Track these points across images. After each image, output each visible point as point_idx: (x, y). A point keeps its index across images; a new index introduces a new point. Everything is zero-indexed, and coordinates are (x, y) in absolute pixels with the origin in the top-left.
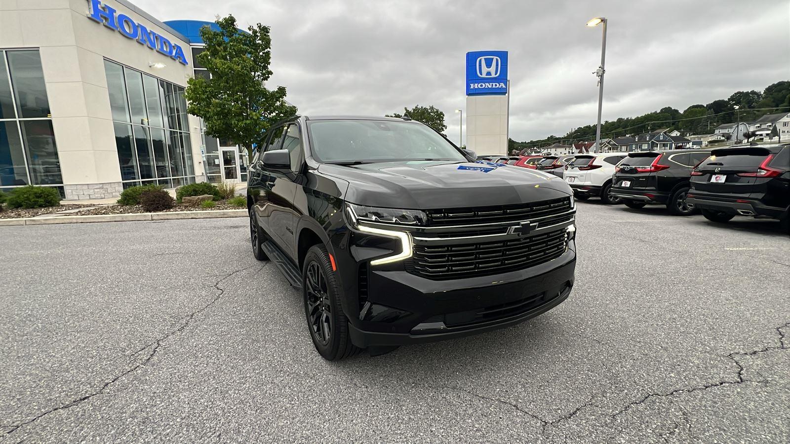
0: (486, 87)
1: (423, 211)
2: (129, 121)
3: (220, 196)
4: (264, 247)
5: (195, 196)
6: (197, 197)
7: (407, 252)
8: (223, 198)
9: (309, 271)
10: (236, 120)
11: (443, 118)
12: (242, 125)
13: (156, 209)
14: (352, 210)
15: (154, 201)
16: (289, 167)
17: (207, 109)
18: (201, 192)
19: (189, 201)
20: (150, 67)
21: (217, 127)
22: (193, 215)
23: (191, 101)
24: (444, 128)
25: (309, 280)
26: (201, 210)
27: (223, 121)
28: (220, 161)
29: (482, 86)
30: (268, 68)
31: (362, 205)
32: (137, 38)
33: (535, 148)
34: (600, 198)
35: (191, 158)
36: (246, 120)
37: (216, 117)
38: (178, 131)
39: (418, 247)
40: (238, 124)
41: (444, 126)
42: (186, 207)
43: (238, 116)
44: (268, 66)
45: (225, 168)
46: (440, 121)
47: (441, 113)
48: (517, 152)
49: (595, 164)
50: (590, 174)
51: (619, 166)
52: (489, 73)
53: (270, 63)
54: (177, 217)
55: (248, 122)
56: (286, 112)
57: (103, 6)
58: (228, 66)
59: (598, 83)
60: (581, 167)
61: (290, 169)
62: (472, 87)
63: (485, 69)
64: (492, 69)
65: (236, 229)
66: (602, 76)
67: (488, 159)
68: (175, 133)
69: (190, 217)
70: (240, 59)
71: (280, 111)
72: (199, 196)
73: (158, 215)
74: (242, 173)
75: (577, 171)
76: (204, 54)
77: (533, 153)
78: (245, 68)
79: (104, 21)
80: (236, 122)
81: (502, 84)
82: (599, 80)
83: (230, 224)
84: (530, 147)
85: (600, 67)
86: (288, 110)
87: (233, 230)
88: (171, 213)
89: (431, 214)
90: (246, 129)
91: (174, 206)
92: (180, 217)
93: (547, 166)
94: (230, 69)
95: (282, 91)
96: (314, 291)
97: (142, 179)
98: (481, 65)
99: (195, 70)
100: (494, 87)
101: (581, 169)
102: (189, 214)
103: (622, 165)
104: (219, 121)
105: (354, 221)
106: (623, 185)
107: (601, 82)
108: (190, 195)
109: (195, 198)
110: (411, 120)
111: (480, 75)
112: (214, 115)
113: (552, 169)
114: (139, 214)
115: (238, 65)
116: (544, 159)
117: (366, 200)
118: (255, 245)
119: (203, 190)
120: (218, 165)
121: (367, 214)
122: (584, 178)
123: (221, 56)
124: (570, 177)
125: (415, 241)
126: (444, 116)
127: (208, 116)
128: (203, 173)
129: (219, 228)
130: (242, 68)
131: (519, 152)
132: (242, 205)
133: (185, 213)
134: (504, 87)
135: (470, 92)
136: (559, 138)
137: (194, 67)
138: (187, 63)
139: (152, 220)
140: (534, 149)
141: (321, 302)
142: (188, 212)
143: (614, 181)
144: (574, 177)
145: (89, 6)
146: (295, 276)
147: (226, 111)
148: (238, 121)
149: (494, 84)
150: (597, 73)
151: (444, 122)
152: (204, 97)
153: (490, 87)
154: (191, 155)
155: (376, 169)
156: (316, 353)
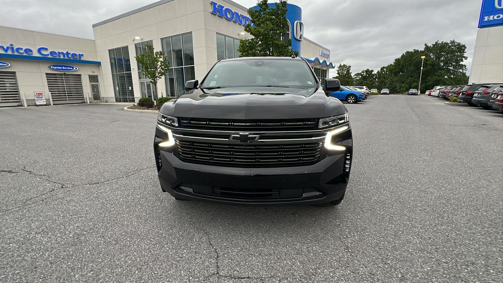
20: (239, 35)
29: (498, 17)
32: (233, 20)
57: (218, 5)
62: (485, 20)
79: (218, 13)
89: (181, 120)
111: (499, 7)
135: (483, 25)
145: (212, 7)
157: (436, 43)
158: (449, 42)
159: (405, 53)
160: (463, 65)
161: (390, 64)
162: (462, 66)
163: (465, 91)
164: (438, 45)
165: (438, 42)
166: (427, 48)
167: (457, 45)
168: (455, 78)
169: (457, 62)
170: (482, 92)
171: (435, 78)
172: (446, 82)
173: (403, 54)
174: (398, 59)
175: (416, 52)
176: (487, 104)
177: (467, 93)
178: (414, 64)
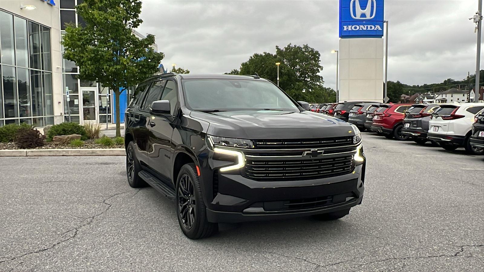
0: (361, 29)
1: (251, 140)
2: (14, 64)
3: (86, 136)
4: (141, 174)
5: (64, 135)
6: (66, 136)
7: (241, 163)
8: (89, 138)
9: (181, 182)
10: (107, 65)
11: (318, 58)
12: (113, 70)
13: (29, 147)
14: (211, 140)
15: (28, 139)
16: (169, 112)
17: (82, 55)
18: (70, 131)
19: (59, 140)
20: (21, 9)
21: (90, 71)
22: (64, 152)
23: (67, 47)
24: (320, 69)
25: (181, 189)
26: (70, 148)
27: (95, 66)
28: (79, 102)
29: (355, 28)
30: (138, 17)
31: (217, 136)
33: (429, 93)
34: (464, 149)
35: (51, 98)
36: (117, 65)
37: (89, 62)
38: (42, 70)
39: (249, 161)
40: (109, 68)
41: (320, 67)
42: (56, 145)
43: (109, 61)
44: (139, 14)
45: (84, 108)
46: (316, 61)
47: (317, 53)
48: (407, 97)
49: (457, 113)
50: (453, 123)
51: (477, 117)
52: (363, 15)
53: (140, 11)
54: (49, 154)
55: (118, 67)
56: (153, 58)
58: (104, 17)
59: (476, 29)
60: (444, 117)
61: (170, 113)
62: (345, 29)
63: (359, 11)
64: (367, 11)
65: (107, 166)
66: (479, 22)
67: (360, 106)
68: (38, 72)
69: (61, 155)
70: (115, 10)
71: (148, 57)
72: (68, 136)
73: (32, 151)
74: (101, 115)
75: (439, 120)
76: (83, 6)
77: (426, 98)
78: (119, 19)
80: (108, 67)
81: (378, 26)
82: (477, 26)
83: (100, 161)
84: (422, 92)
85: (477, 13)
86: (155, 56)
87: (104, 166)
88: (44, 150)
89: (256, 142)
90: (116, 74)
91: (45, 144)
92: (52, 154)
93: (414, 115)
94: (105, 20)
95: (151, 39)
96: (184, 195)
97: (5, 117)
98: (355, 7)
99: (61, 10)
100: (369, 29)
101: (445, 118)
102: (60, 151)
103: (480, 115)
104: (92, 66)
105: (212, 145)
106: (480, 135)
107: (479, 28)
108: (60, 135)
109: (65, 137)
110: (259, 78)
111: (354, 17)
112: (88, 60)
113: (419, 117)
114: (14, 150)
115: (113, 16)
116: (412, 108)
117: (219, 133)
118: (130, 175)
119: (71, 130)
120: (77, 106)
121: (219, 142)
122: (446, 127)
123: (97, 7)
124: (435, 126)
125: (246, 157)
126: (320, 56)
127: (82, 61)
128: (61, 114)
129: (90, 164)
130: (117, 19)
131: (408, 97)
132: (109, 145)
133: (57, 151)
134: (380, 29)
135: (343, 35)
136: (458, 83)
137: (61, 8)
138: (54, 4)
139: (27, 156)
140: (427, 94)
141: (188, 202)
142: (59, 150)
143: (473, 132)
144: (438, 127)
146: (168, 191)
147: (99, 57)
148: (110, 66)
149: (369, 26)
150: (475, 19)
151: (319, 62)
152: (79, 43)
153: (365, 29)
154: (51, 94)
155: (228, 116)
156: (184, 236)
157: (289, 46)
158: (302, 47)
159: (253, 56)
160: (319, 76)
161: (234, 70)
162: (319, 78)
163: (339, 110)
164: (291, 49)
165: (291, 45)
166: (279, 51)
167: (310, 52)
168: (314, 93)
169: (314, 72)
170: (357, 111)
171: (294, 92)
172: (305, 97)
173: (251, 57)
174: (246, 63)
175: (268, 55)
176: (364, 125)
177: (342, 113)
178: (267, 72)
